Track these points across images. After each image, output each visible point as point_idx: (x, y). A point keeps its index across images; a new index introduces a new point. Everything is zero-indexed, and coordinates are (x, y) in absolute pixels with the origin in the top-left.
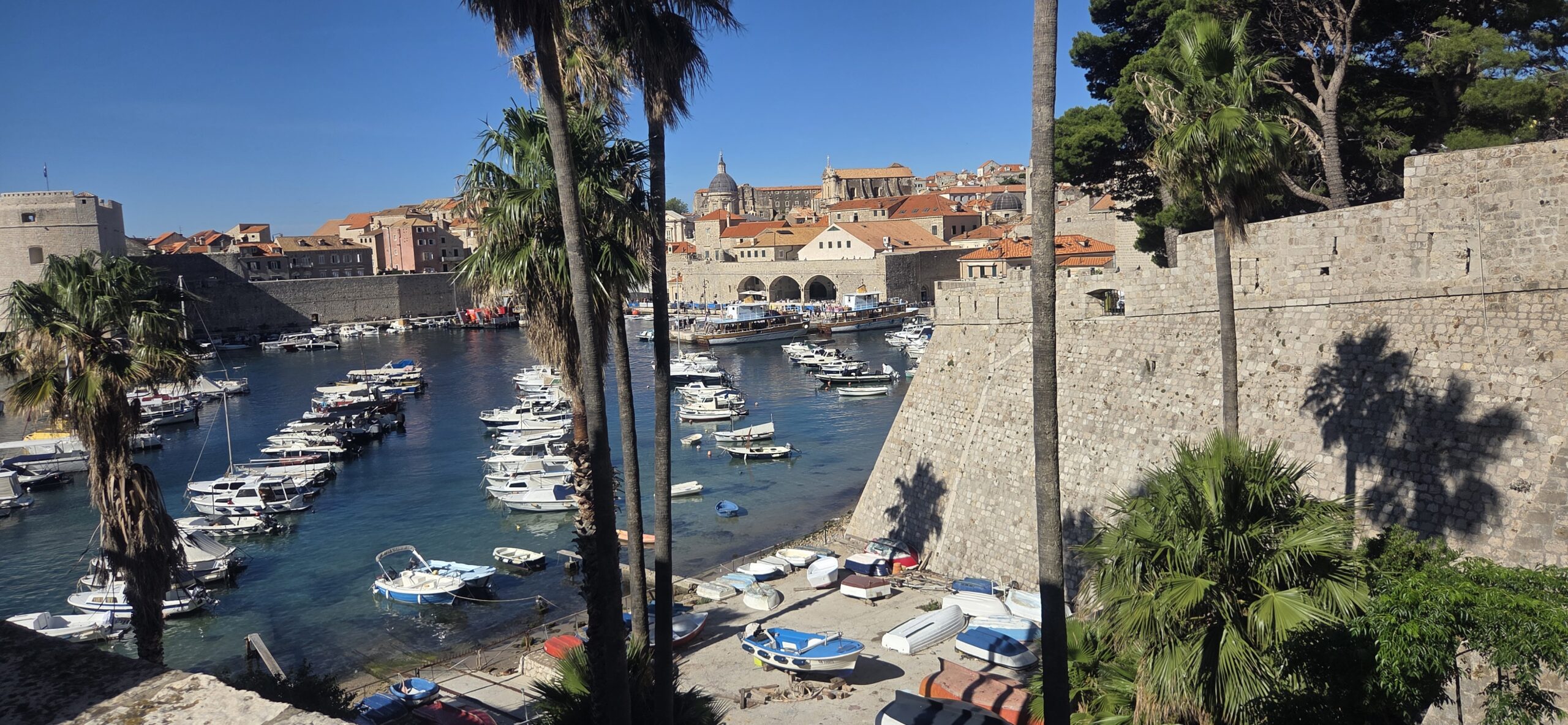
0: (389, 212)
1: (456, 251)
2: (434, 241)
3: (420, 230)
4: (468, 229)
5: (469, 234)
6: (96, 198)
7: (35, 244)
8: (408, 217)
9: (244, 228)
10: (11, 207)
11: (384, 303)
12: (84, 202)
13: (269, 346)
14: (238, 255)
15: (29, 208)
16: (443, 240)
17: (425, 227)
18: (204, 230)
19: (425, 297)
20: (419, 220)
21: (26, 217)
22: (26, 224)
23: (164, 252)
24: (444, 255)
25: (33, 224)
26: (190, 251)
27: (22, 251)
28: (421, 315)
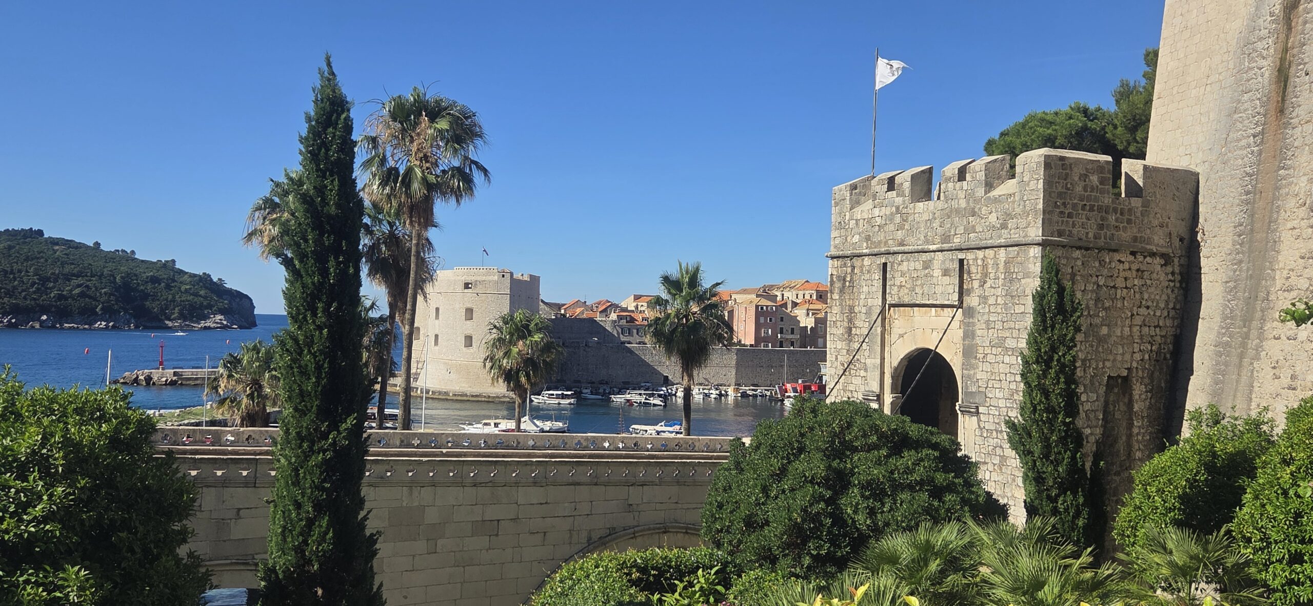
0: (745, 291)
1: (793, 330)
2: (773, 319)
3: (762, 308)
4: (808, 310)
5: (808, 314)
6: (512, 274)
7: (469, 306)
8: (758, 296)
9: (637, 298)
10: (459, 278)
11: (723, 371)
12: (503, 276)
13: (618, 399)
14: (615, 321)
15: (469, 279)
16: (782, 319)
17: (767, 306)
18: (601, 299)
19: (758, 370)
20: (763, 300)
21: (467, 286)
22: (466, 291)
23: (568, 315)
24: (781, 333)
25: (470, 290)
26: (585, 316)
27: (461, 310)
28: (753, 385)
